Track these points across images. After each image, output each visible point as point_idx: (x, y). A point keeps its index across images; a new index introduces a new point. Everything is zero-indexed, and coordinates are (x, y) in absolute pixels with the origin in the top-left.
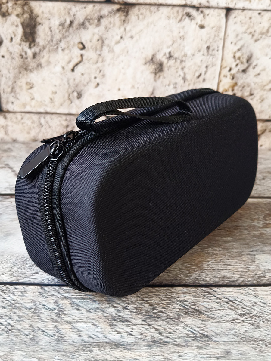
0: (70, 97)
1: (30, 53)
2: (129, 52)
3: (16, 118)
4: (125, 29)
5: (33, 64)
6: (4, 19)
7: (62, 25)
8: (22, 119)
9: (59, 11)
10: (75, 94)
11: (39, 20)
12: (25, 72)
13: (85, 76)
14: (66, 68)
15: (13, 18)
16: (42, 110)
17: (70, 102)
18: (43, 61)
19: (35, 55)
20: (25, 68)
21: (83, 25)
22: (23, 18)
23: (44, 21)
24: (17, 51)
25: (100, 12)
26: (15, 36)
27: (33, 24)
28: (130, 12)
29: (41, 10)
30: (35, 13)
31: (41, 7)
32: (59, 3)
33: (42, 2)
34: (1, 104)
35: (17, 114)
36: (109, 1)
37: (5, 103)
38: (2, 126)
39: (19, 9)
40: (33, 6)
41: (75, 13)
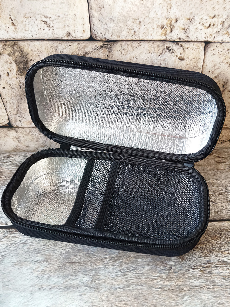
11: (29, 57)
22: (15, 56)
23: (34, 57)
24: (15, 82)
25: (85, 49)
26: (10, 71)
27: (25, 60)
28: (113, 48)
29: (30, 48)
30: (25, 51)
31: (29, 45)
32: (45, 42)
33: (29, 41)
34: (11, 122)
35: (25, 128)
36: (91, 39)
37: (13, 121)
38: (14, 137)
39: (10, 49)
40: (22, 46)
41: (62, 50)
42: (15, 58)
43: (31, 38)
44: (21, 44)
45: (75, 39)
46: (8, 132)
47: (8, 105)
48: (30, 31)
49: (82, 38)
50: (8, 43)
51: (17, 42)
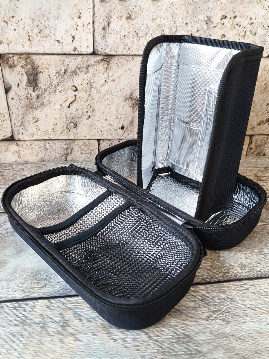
0: (68, 127)
1: (34, 95)
2: (112, 92)
3: (26, 145)
4: (108, 74)
5: (37, 104)
6: (11, 69)
7: (58, 73)
8: (31, 145)
9: (55, 62)
10: (72, 124)
11: (40, 69)
12: (31, 110)
13: (79, 111)
14: (64, 106)
15: (18, 69)
16: (47, 138)
17: (68, 130)
18: (45, 101)
19: (38, 97)
20: (30, 107)
21: (74, 72)
22: (27, 68)
23: (43, 70)
24: (23, 93)
25: (88, 62)
26: (21, 82)
27: (35, 72)
28: (111, 61)
29: (41, 61)
30: (36, 64)
31: (41, 59)
32: (55, 56)
33: (41, 55)
34: (13, 134)
35: (27, 141)
36: (94, 53)
37: (16, 134)
38: (15, 151)
39: (23, 62)
40: (34, 59)
41: (68, 63)
42: (26, 70)
43: (43, 52)
44: (34, 57)
45: (80, 53)
46: (10, 146)
47: (14, 117)
48: (42, 46)
49: (86, 53)
50: (23, 56)
51: (30, 55)
